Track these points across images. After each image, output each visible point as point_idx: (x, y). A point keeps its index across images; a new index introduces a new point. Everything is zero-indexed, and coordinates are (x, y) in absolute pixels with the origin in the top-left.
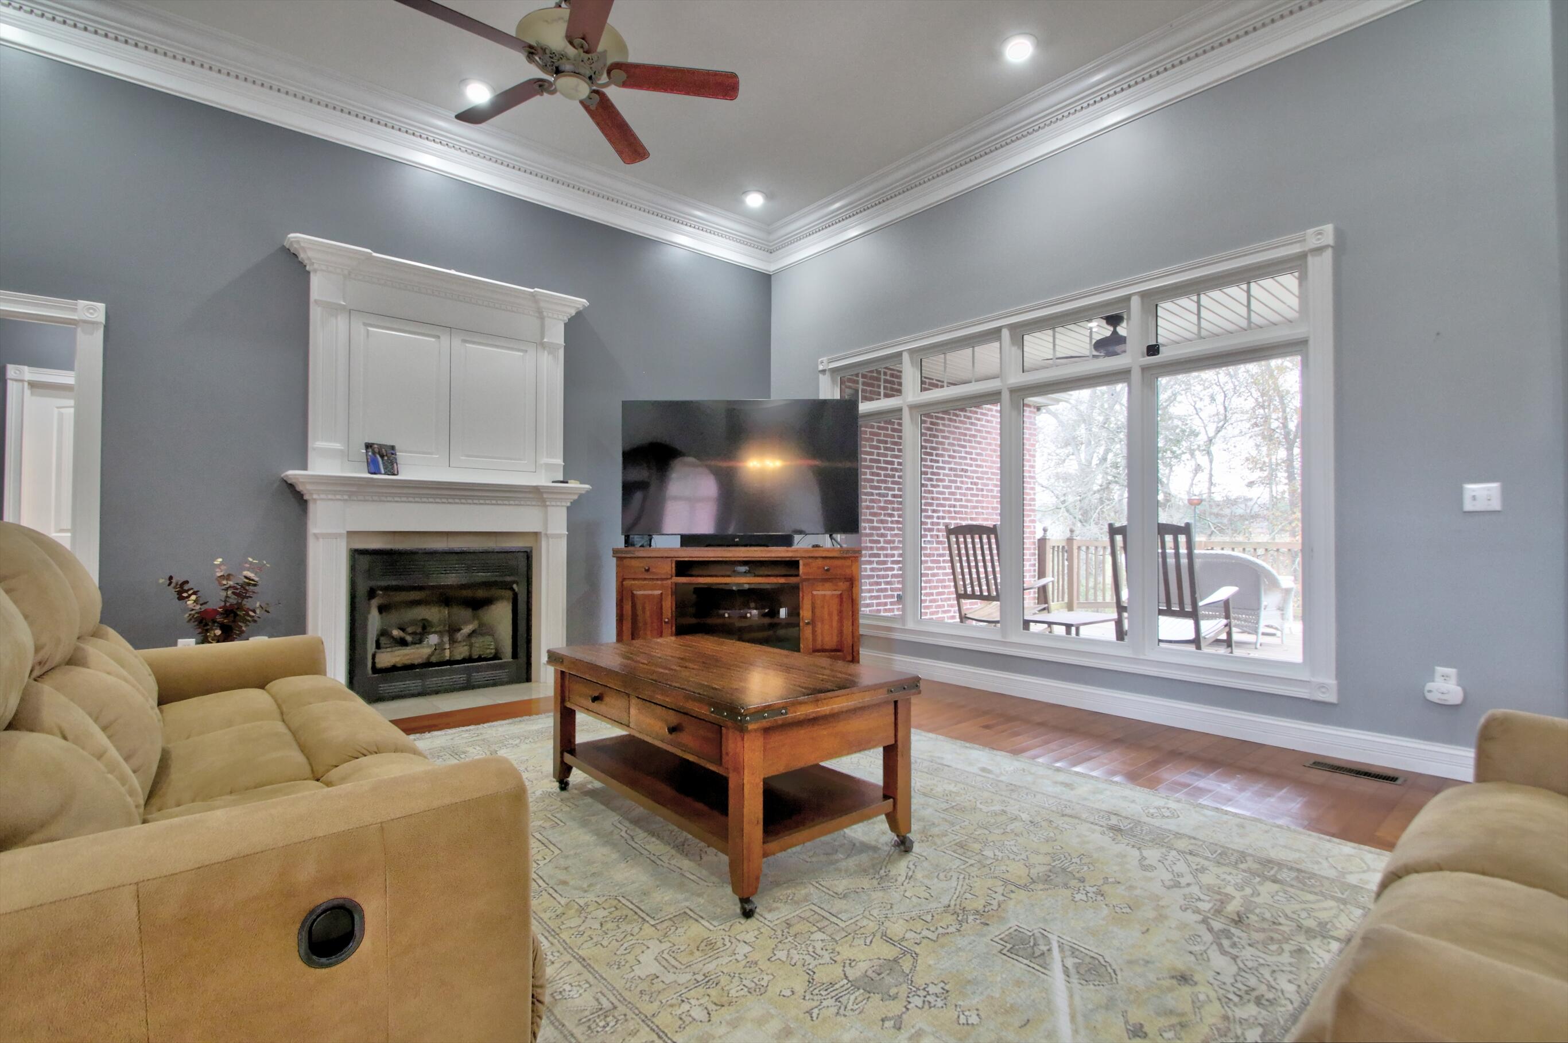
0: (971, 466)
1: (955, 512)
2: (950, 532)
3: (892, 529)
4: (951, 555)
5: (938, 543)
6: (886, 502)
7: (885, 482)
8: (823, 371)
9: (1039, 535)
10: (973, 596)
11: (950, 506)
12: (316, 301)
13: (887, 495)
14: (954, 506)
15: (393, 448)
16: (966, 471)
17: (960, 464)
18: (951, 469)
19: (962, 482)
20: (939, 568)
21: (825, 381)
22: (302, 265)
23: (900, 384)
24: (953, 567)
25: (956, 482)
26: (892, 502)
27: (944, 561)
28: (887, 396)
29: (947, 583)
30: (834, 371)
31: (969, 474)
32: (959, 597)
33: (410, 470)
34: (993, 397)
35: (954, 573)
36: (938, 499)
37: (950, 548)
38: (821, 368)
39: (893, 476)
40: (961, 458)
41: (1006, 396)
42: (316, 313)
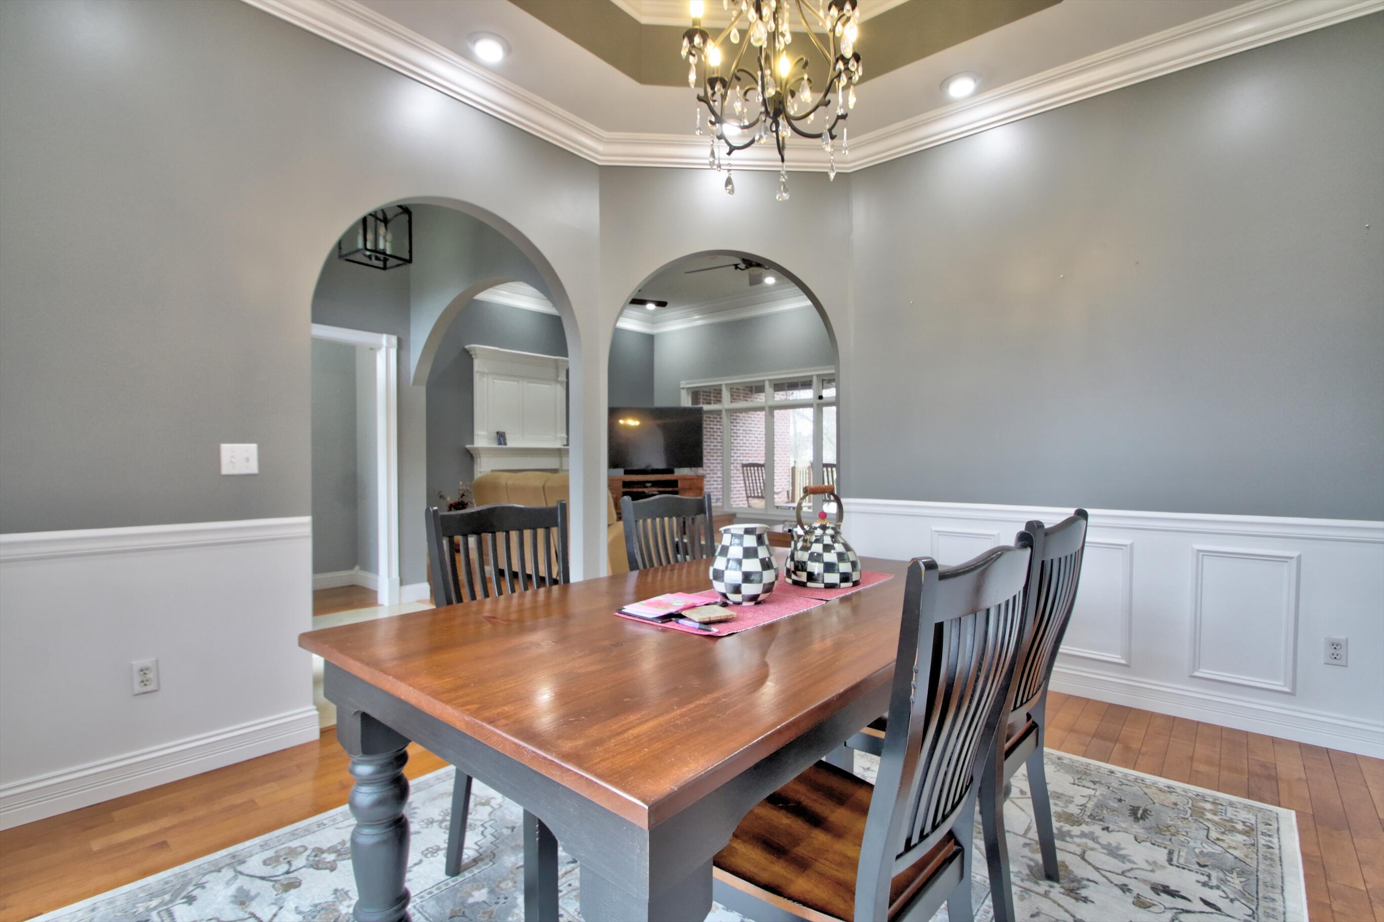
0: (754, 427)
1: (746, 453)
2: (744, 466)
3: (713, 463)
4: (744, 477)
5: (737, 470)
6: (710, 449)
7: (710, 439)
8: (683, 388)
9: (792, 465)
10: (754, 497)
11: (744, 450)
12: (477, 372)
13: (710, 446)
14: (745, 450)
15: (504, 433)
16: (751, 431)
17: (748, 427)
18: (744, 430)
19: (749, 437)
20: (737, 484)
21: (684, 394)
22: (471, 356)
23: (721, 397)
24: (745, 483)
25: (746, 437)
26: (713, 449)
27: (740, 480)
28: (714, 403)
29: (741, 492)
30: (688, 389)
31: (753, 432)
32: (748, 497)
33: (512, 443)
34: (761, 409)
35: (745, 486)
36: (737, 446)
37: (743, 473)
38: (682, 386)
39: (713, 435)
40: (749, 424)
41: (767, 409)
42: (476, 377)
